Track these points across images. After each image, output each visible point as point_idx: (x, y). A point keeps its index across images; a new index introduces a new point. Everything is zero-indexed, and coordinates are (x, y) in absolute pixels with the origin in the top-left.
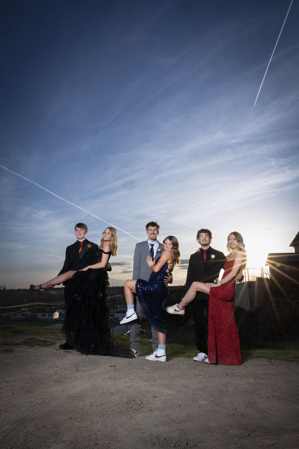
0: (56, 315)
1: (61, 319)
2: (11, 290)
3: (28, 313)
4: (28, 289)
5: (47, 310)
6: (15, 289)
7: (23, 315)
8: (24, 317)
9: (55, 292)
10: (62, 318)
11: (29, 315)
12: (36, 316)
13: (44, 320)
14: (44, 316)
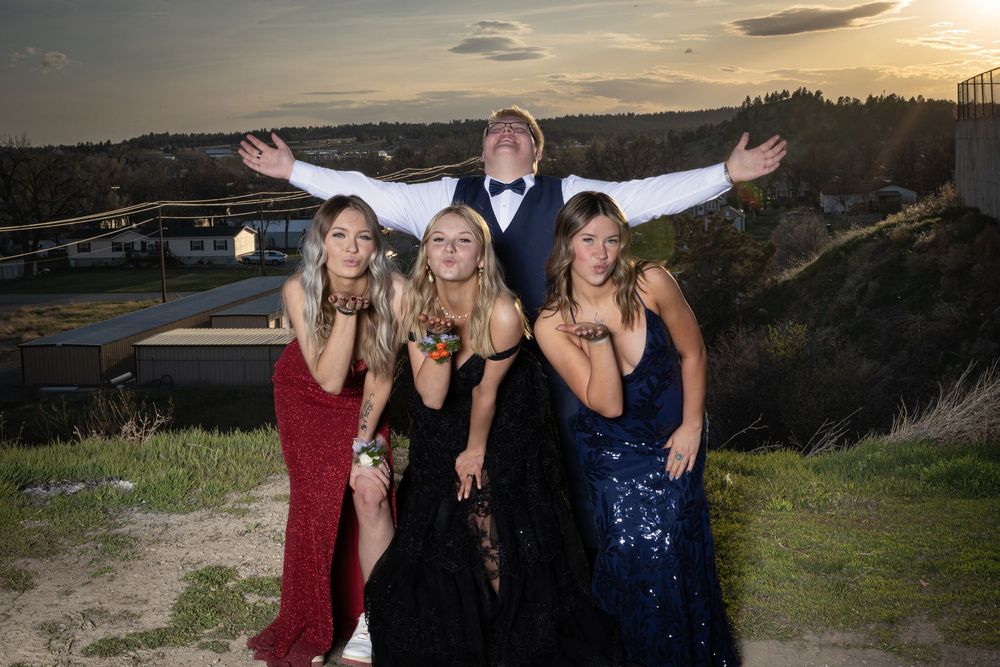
0: (245, 243)
1: (267, 257)
2: (51, 148)
3: (137, 240)
4: (119, 142)
5: (206, 224)
6: (67, 144)
7: (117, 248)
8: (121, 254)
9: (230, 151)
10: (271, 254)
11: (138, 247)
12: (167, 248)
13: (201, 262)
14: (201, 247)
